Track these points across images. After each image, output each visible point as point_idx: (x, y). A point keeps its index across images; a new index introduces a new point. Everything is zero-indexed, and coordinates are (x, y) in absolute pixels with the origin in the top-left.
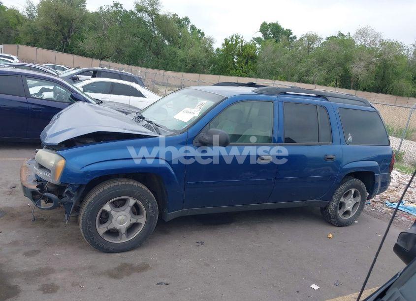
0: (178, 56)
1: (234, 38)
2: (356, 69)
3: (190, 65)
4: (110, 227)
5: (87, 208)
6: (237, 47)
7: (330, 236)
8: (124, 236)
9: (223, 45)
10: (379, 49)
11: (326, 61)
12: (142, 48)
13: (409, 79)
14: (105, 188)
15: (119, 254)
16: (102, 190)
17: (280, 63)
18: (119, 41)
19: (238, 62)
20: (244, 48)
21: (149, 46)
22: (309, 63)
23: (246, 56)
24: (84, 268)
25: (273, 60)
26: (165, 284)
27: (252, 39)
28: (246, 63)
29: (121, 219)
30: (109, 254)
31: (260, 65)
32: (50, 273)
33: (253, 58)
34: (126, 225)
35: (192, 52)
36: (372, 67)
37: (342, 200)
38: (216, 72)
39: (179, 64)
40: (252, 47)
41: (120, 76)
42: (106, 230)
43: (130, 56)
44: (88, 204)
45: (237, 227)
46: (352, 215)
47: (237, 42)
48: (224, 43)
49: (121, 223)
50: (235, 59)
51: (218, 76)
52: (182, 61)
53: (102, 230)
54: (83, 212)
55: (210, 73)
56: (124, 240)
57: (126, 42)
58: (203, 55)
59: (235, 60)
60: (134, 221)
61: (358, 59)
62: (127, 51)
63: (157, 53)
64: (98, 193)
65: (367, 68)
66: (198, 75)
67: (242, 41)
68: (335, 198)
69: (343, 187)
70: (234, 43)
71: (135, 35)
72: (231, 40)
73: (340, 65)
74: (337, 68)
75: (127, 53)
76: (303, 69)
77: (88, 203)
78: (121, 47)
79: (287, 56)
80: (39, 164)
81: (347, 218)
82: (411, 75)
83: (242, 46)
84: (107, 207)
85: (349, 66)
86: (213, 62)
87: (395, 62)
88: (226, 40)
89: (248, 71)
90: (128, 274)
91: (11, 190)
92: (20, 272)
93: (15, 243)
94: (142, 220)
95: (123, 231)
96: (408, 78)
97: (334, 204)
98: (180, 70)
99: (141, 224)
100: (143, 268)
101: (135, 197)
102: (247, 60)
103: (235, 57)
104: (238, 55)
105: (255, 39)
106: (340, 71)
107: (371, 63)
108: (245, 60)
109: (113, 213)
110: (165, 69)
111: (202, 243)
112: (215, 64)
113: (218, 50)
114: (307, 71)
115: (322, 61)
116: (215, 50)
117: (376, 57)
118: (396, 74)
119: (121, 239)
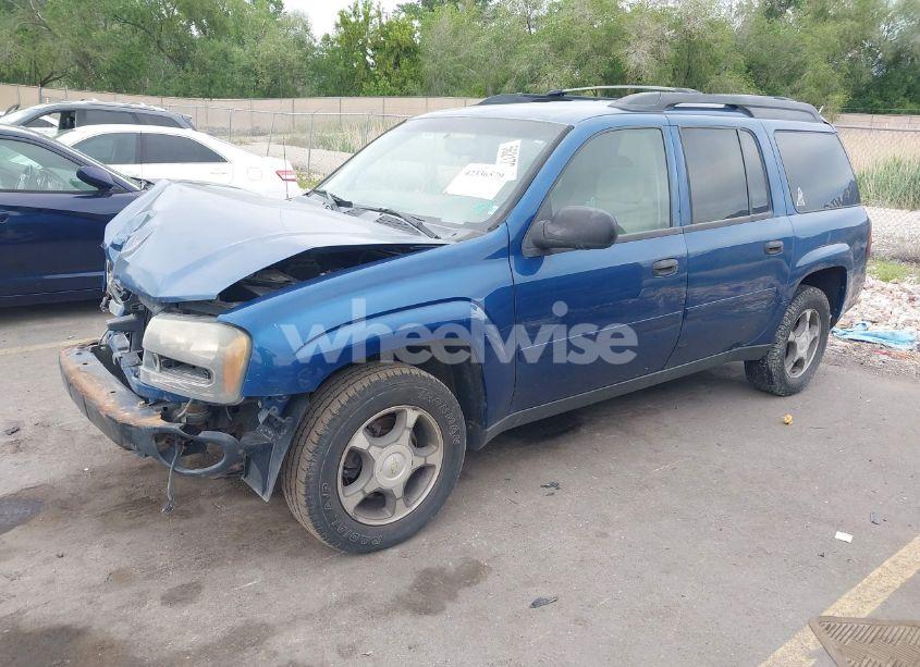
0: (235, 60)
1: (361, 7)
2: (634, 57)
3: (267, 80)
4: (370, 489)
5: (316, 451)
6: (371, 27)
7: (789, 418)
8: (400, 503)
9: (337, 26)
10: (675, 9)
11: (572, 45)
12: (142, 48)
13: (740, 71)
14: (351, 392)
15: (394, 552)
16: (344, 399)
17: (472, 57)
18: (80, 34)
19: (379, 64)
20: (385, 30)
21: (158, 42)
22: (535, 53)
23: (393, 49)
24: (340, 605)
25: (455, 52)
26: (547, 602)
27: (397, 9)
28: (397, 64)
29: (391, 462)
30: (372, 556)
31: (428, 66)
32: (266, 638)
33: (410, 51)
34: (404, 474)
35: (267, 48)
36: (668, 52)
37: (791, 338)
38: (330, 90)
39: (238, 78)
40: (405, 27)
41: (136, 118)
42: (361, 497)
43: (114, 71)
44: (315, 440)
45: (598, 434)
46: (806, 366)
47: (368, 18)
48: (339, 22)
49: (393, 473)
50: (368, 58)
51: (336, 100)
52: (247, 71)
53: (351, 498)
54: (304, 465)
55: (318, 94)
56: (401, 512)
57: (97, 35)
58: (293, 55)
59: (371, 61)
60: (419, 462)
61: (634, 35)
62: (106, 58)
63: (181, 59)
64: (335, 408)
65: (654, 52)
66: (290, 100)
67: (379, 14)
68: (778, 335)
69: (793, 309)
70: (362, 19)
71: (116, 17)
72: (355, 13)
73: (598, 51)
74: (595, 60)
75: (105, 65)
76: (525, 68)
77: (315, 438)
78: (89, 50)
79: (484, 40)
80: (161, 357)
81: (800, 374)
82: (741, 60)
83: (382, 26)
84: (360, 440)
85: (619, 52)
86: (318, 68)
87: (710, 36)
88: (342, 14)
89: (404, 83)
90: (453, 597)
91: (12, 438)
92: (188, 653)
93: (119, 577)
94: (435, 456)
95: (398, 493)
96: (736, 69)
97: (779, 348)
98: (242, 93)
99: (433, 466)
100: (472, 573)
101: (416, 404)
102: (398, 57)
103: (369, 51)
104: (375, 48)
105: (403, 8)
106: (600, 63)
107: (662, 41)
108: (392, 59)
109: (373, 451)
110: (207, 95)
111: (557, 486)
112: (324, 71)
113: (326, 38)
114: (531, 71)
115: (561, 46)
116: (319, 40)
117: (670, 28)
118: (714, 61)
119: (393, 513)
